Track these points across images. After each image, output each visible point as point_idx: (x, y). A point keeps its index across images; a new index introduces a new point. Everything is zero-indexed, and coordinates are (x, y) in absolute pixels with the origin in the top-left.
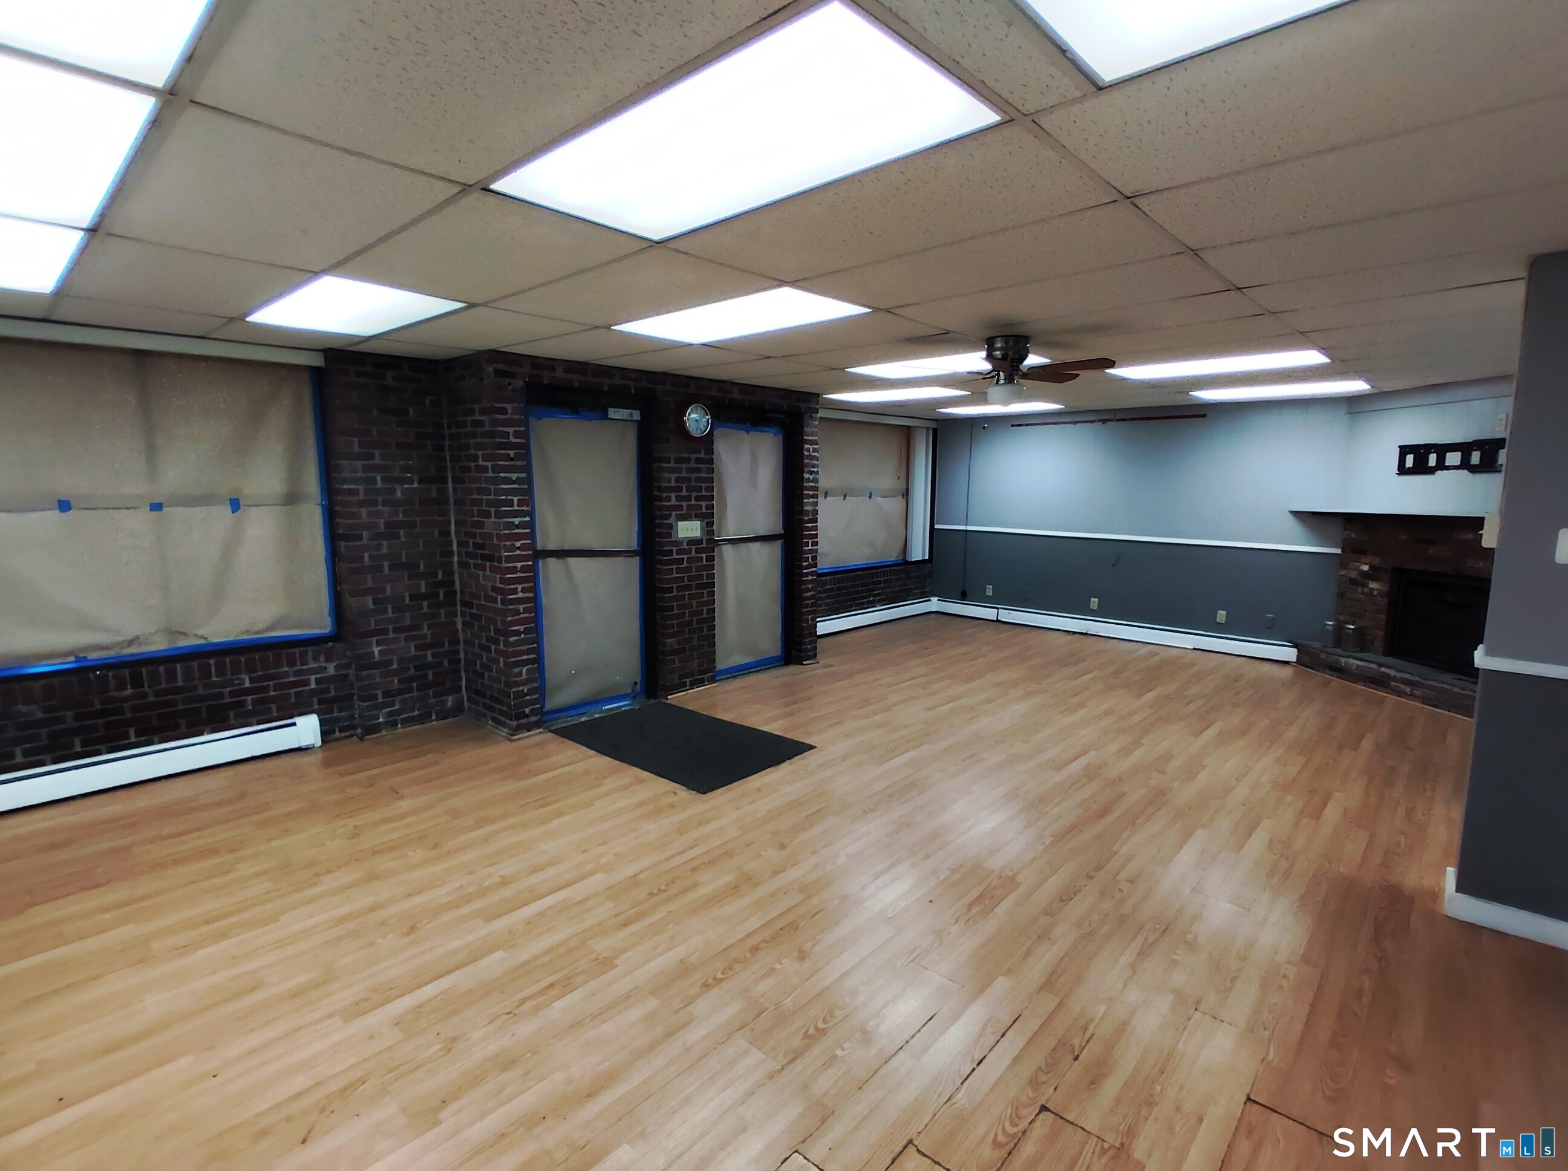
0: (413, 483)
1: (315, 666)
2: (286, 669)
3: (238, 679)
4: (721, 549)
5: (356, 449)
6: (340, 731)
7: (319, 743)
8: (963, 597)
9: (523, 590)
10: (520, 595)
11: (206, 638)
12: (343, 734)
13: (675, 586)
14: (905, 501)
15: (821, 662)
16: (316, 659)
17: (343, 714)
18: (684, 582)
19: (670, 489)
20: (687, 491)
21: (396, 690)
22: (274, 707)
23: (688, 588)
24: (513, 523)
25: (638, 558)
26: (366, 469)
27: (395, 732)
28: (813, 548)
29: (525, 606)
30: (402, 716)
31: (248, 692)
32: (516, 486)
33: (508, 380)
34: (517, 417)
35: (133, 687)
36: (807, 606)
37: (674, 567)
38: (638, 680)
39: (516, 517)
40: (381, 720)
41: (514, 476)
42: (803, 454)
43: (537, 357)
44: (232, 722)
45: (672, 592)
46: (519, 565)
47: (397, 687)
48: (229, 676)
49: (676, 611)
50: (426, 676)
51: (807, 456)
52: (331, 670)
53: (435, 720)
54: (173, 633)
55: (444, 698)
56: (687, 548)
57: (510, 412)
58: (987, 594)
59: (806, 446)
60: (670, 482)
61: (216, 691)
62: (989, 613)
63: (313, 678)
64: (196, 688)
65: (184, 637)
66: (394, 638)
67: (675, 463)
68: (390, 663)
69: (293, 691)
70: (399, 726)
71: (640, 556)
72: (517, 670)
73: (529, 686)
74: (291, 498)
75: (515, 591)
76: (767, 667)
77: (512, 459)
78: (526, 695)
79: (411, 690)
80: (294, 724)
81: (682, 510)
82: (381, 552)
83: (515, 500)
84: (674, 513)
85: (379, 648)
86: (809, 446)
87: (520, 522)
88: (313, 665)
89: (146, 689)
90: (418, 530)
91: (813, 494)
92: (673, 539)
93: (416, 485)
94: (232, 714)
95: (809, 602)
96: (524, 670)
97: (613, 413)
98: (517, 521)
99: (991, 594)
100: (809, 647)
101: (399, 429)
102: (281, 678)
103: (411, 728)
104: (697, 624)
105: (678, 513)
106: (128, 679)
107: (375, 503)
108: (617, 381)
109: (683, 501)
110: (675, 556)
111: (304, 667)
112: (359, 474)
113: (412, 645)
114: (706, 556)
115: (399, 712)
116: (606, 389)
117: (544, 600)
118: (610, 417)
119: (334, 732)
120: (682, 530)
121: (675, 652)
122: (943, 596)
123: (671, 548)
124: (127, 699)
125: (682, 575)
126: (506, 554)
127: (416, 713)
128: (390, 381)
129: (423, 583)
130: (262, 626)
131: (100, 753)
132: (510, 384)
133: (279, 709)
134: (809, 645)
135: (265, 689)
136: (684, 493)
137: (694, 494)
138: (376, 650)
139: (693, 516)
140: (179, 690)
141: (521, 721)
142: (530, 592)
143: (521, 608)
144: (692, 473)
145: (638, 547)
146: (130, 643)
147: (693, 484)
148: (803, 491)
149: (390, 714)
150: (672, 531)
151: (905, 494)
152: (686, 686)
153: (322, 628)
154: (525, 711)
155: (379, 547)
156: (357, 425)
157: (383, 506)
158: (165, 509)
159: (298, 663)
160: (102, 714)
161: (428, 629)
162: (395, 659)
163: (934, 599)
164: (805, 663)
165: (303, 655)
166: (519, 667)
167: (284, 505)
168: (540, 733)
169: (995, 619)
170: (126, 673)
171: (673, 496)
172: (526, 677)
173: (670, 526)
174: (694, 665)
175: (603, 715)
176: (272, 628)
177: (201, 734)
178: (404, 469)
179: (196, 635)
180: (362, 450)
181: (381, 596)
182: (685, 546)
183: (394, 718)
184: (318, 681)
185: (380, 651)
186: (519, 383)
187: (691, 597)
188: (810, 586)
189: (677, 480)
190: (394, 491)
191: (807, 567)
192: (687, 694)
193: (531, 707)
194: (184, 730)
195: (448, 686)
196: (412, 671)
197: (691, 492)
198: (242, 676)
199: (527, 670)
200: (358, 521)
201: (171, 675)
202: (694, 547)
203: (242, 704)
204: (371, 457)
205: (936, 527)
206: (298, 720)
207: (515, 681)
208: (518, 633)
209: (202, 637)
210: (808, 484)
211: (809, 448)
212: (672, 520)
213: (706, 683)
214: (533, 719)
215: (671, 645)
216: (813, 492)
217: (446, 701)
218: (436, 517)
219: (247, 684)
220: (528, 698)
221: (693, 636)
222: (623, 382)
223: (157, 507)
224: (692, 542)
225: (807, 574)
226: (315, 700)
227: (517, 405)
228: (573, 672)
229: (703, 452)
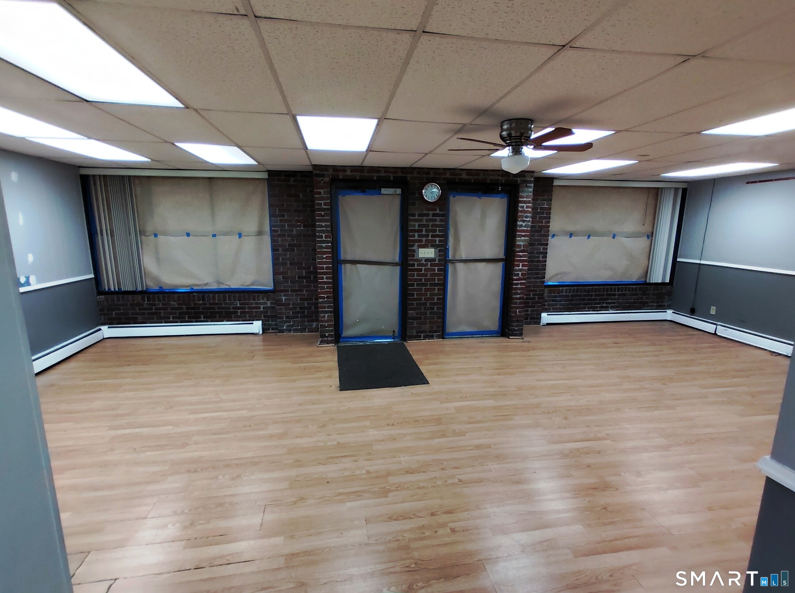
0: (301, 227)
1: (263, 302)
2: (252, 301)
3: (235, 303)
4: (455, 265)
5: (277, 212)
6: (272, 330)
7: (261, 333)
8: (692, 312)
9: (327, 278)
10: (325, 280)
11: (229, 286)
12: (273, 331)
13: (415, 283)
14: (649, 241)
15: (525, 339)
16: (263, 299)
17: (273, 323)
18: (422, 281)
19: (415, 231)
20: (426, 232)
21: (291, 316)
22: (247, 315)
23: (425, 285)
24: (322, 246)
25: (399, 267)
26: (281, 221)
27: (289, 334)
28: (523, 268)
29: (327, 285)
30: (293, 328)
31: (239, 308)
32: (324, 229)
33: (321, 179)
34: (325, 196)
35: (202, 301)
36: (516, 303)
37: (416, 273)
38: (397, 330)
39: (324, 244)
40: (284, 328)
41: (324, 224)
42: (518, 210)
43: (336, 166)
44: (233, 319)
45: (414, 286)
46: (325, 266)
47: (291, 315)
48: (232, 301)
49: (415, 297)
50: (304, 312)
51: (521, 211)
52: (269, 304)
53: (307, 332)
54: (219, 283)
55: (312, 323)
56: (425, 263)
57: (322, 194)
58: (711, 313)
59: (520, 205)
60: (415, 227)
61: (228, 306)
62: (709, 328)
63: (262, 306)
64: (221, 304)
65: (222, 284)
66: (291, 294)
67: (418, 217)
68: (289, 304)
69: (254, 310)
70: (292, 332)
71: (400, 266)
72: (323, 315)
73: (328, 323)
74: (260, 233)
75: (323, 278)
76: (488, 336)
77: (323, 216)
78: (326, 327)
79: (298, 317)
80: (252, 323)
81: (422, 242)
82: (287, 257)
83: (324, 235)
84: (416, 244)
85: (285, 298)
86: (524, 205)
87: (326, 246)
88: (262, 301)
89: (206, 302)
90: (303, 248)
91: (524, 235)
92: (415, 258)
93: (302, 228)
94: (233, 315)
95: (518, 301)
96: (326, 315)
97: (384, 191)
98: (324, 245)
99: (714, 313)
100: (516, 328)
101: (296, 203)
102: (250, 305)
103: (296, 334)
104: (430, 305)
105: (419, 244)
106: (201, 298)
107: (285, 236)
108: (383, 174)
109: (423, 237)
110: (416, 267)
111: (259, 302)
112: (279, 223)
113: (299, 298)
114: (438, 268)
115: (292, 326)
116: (375, 178)
117: (343, 284)
118: (382, 193)
119: (269, 330)
120: (421, 253)
121: (414, 318)
122: (678, 310)
123: (414, 263)
124: (201, 304)
125: (421, 278)
126: (318, 261)
127: (299, 327)
128: (292, 183)
129: (304, 271)
130: (248, 283)
131: (193, 322)
132: (322, 180)
133: (249, 317)
134: (516, 327)
135: (244, 308)
136: (424, 233)
137: (430, 234)
138: (284, 298)
139: (430, 246)
140: (216, 304)
141: (324, 339)
142: (330, 279)
143: (326, 286)
144: (430, 222)
145: (399, 261)
146: (206, 284)
147: (430, 228)
148: (516, 233)
149: (288, 326)
150: (415, 254)
151: (650, 236)
152: (421, 338)
153: (270, 287)
154: (325, 335)
155: (286, 255)
156: (277, 202)
157: (288, 237)
158: (217, 236)
159: (256, 299)
160: (193, 308)
161: (306, 292)
162: (291, 303)
163: (670, 312)
164: (510, 337)
165: (258, 296)
166: (324, 313)
167: (256, 236)
168: (333, 346)
169: (714, 333)
170: (201, 295)
171: (416, 234)
172: (327, 319)
173: (414, 251)
174: (427, 327)
175: (370, 344)
176: (252, 285)
177: (223, 321)
178: (297, 221)
179: (226, 284)
180: (279, 213)
181: (286, 275)
182: (423, 262)
183: (290, 328)
184: (264, 308)
185: (285, 299)
186: (327, 179)
187: (426, 290)
188: (519, 292)
189: (419, 226)
190: (292, 231)
191: (516, 280)
192: (420, 342)
193: (328, 333)
194: (218, 319)
195: (314, 318)
196: (298, 310)
197: (429, 232)
198: (237, 302)
199: (328, 315)
200: (277, 243)
201: (214, 298)
202: (429, 263)
203: (236, 312)
204: (283, 216)
205: (678, 260)
206: (254, 322)
207: (322, 320)
208: (324, 298)
209: (228, 285)
210: (521, 228)
211: (524, 206)
212: (415, 247)
213: (435, 338)
214: (329, 339)
215: (411, 314)
216: (525, 234)
217: (313, 325)
218: (311, 243)
219: (239, 305)
220: (327, 328)
221: (427, 311)
222: (386, 174)
223: (214, 236)
224: (427, 260)
225: (517, 284)
226: (263, 315)
227: (326, 190)
228: (358, 320)
229: (438, 209)
